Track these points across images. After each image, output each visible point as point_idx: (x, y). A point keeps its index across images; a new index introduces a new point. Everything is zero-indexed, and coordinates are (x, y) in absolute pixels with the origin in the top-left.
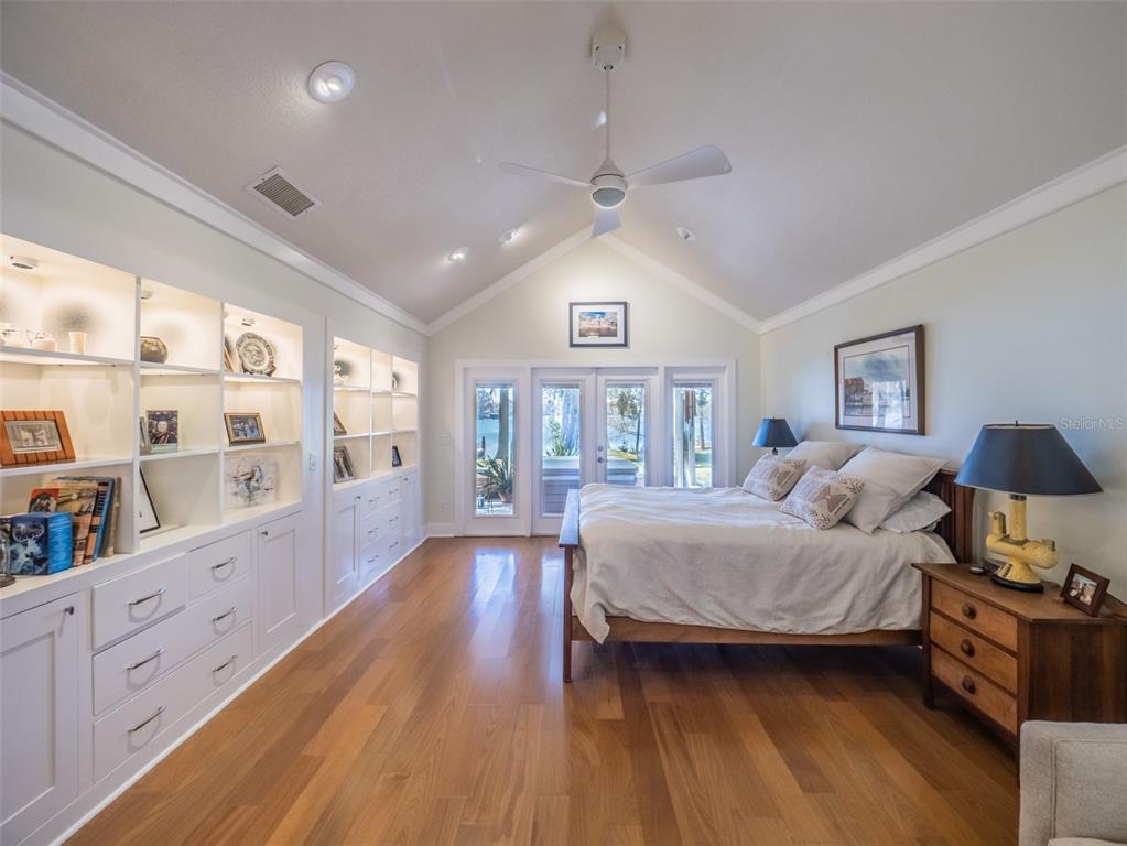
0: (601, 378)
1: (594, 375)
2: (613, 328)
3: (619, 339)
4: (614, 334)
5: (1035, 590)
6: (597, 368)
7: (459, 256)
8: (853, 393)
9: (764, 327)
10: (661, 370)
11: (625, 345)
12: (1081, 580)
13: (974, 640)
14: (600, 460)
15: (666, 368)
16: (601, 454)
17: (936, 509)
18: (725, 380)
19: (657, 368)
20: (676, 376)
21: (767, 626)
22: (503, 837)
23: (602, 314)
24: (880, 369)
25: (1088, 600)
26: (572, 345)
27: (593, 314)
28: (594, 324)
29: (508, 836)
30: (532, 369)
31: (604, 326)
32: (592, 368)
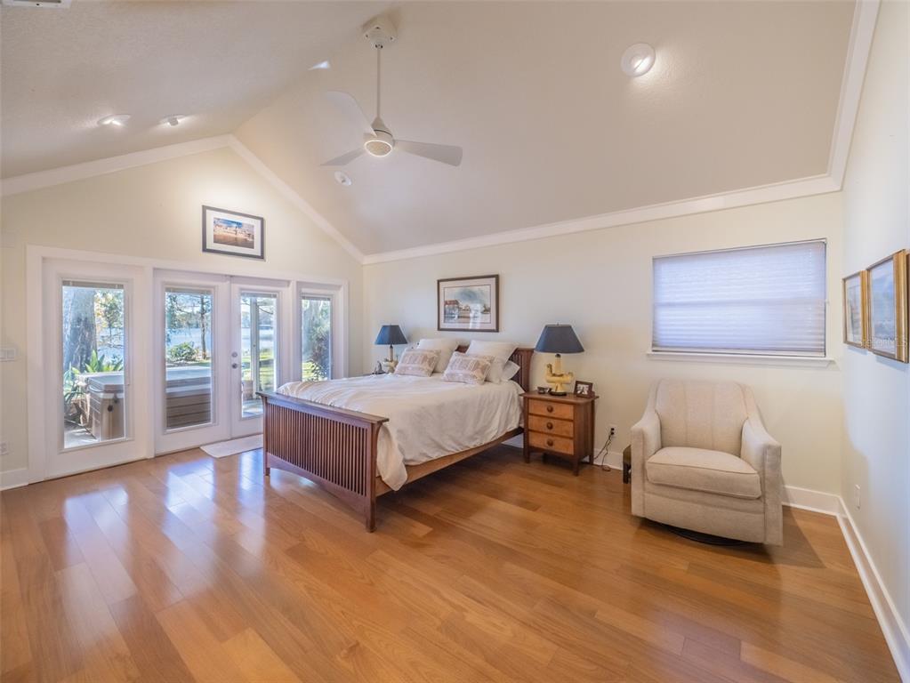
0: (236, 287)
1: (228, 282)
2: (250, 240)
3: (256, 251)
4: (251, 246)
5: (564, 395)
6: (232, 276)
7: (115, 122)
8: (450, 309)
9: (368, 260)
10: (293, 285)
11: (262, 257)
12: (581, 386)
13: (552, 421)
14: (234, 366)
15: (298, 282)
16: (235, 361)
17: (515, 368)
18: (340, 296)
19: (289, 282)
20: (304, 290)
21: (472, 445)
22: (465, 614)
23: (239, 225)
24: (471, 296)
25: (586, 393)
26: (205, 250)
27: (229, 223)
28: (230, 232)
29: (466, 611)
30: (155, 269)
31: (241, 236)
32: (226, 276)
